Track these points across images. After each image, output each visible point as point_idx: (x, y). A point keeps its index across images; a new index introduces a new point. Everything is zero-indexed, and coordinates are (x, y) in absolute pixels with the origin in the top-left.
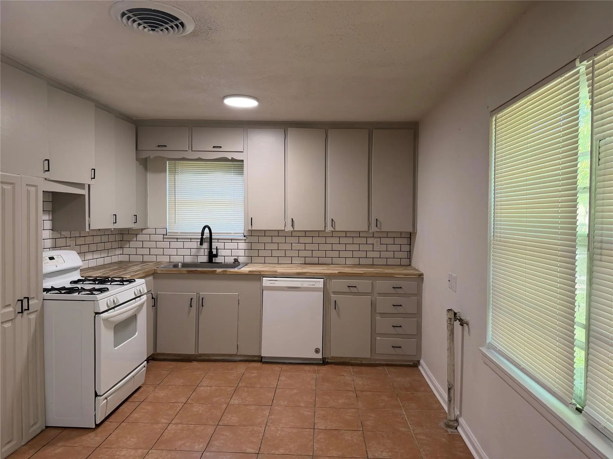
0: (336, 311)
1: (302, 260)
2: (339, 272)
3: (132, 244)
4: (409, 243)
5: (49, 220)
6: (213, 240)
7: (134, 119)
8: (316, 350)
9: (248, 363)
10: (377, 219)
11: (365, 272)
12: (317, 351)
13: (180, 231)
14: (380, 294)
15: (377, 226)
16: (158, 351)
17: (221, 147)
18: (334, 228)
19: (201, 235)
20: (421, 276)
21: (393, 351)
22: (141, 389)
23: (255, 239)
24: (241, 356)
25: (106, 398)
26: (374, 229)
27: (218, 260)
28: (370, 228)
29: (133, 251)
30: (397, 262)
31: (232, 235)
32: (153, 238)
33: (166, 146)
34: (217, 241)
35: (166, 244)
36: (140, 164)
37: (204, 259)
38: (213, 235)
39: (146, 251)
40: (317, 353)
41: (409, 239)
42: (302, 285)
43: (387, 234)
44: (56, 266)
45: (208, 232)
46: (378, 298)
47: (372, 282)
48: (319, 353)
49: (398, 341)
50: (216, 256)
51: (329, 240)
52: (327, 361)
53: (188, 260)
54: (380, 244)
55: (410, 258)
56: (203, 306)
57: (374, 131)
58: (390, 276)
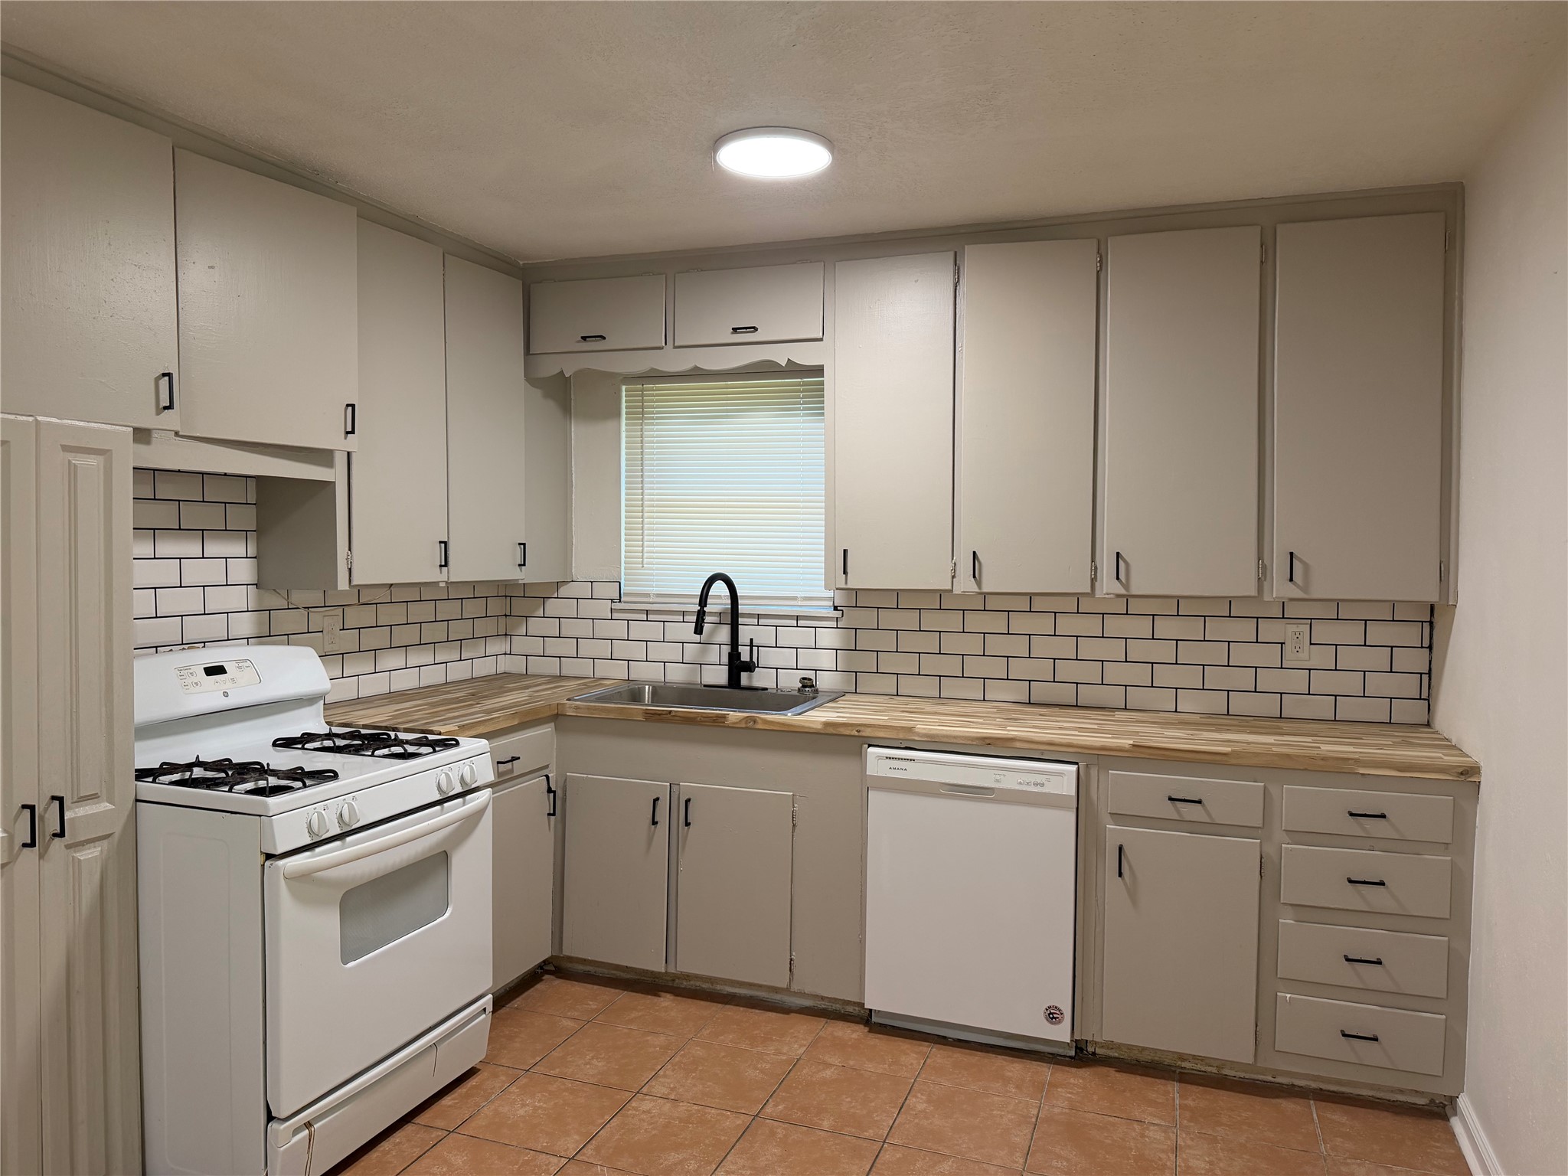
0: (1125, 884)
1: (1019, 692)
2: (1134, 745)
3: (535, 625)
4: (1426, 643)
5: (247, 557)
6: (740, 619)
7: (521, 263)
8: (1051, 1013)
9: (823, 1020)
10: (1292, 554)
11: (1238, 748)
12: (1053, 1015)
13: (656, 590)
14: (1297, 835)
15: (1291, 580)
16: (566, 952)
17: (755, 329)
18: (1126, 586)
19: (698, 601)
20: (1469, 775)
21: (1346, 1050)
22: (473, 1082)
23: (867, 618)
24: (801, 994)
25: (308, 1125)
26: (1279, 588)
27: (760, 679)
28: (1266, 585)
29: (535, 646)
30: (1378, 711)
31: (800, 603)
32: (589, 608)
33: (604, 338)
34: (755, 621)
35: (618, 629)
36: (547, 395)
37: (719, 675)
38: (740, 602)
39: (567, 647)
40: (1052, 1023)
41: (1427, 626)
42: (997, 781)
43: (1337, 611)
44: (226, 694)
45: (727, 592)
46: (1286, 848)
47: (1265, 787)
48: (1060, 1022)
49: (1364, 1014)
50: (750, 667)
51: (1114, 626)
52: (1091, 1049)
53: (677, 675)
54: (1311, 644)
55: (1428, 698)
56: (687, 824)
57: (1280, 228)
58: (1337, 770)
